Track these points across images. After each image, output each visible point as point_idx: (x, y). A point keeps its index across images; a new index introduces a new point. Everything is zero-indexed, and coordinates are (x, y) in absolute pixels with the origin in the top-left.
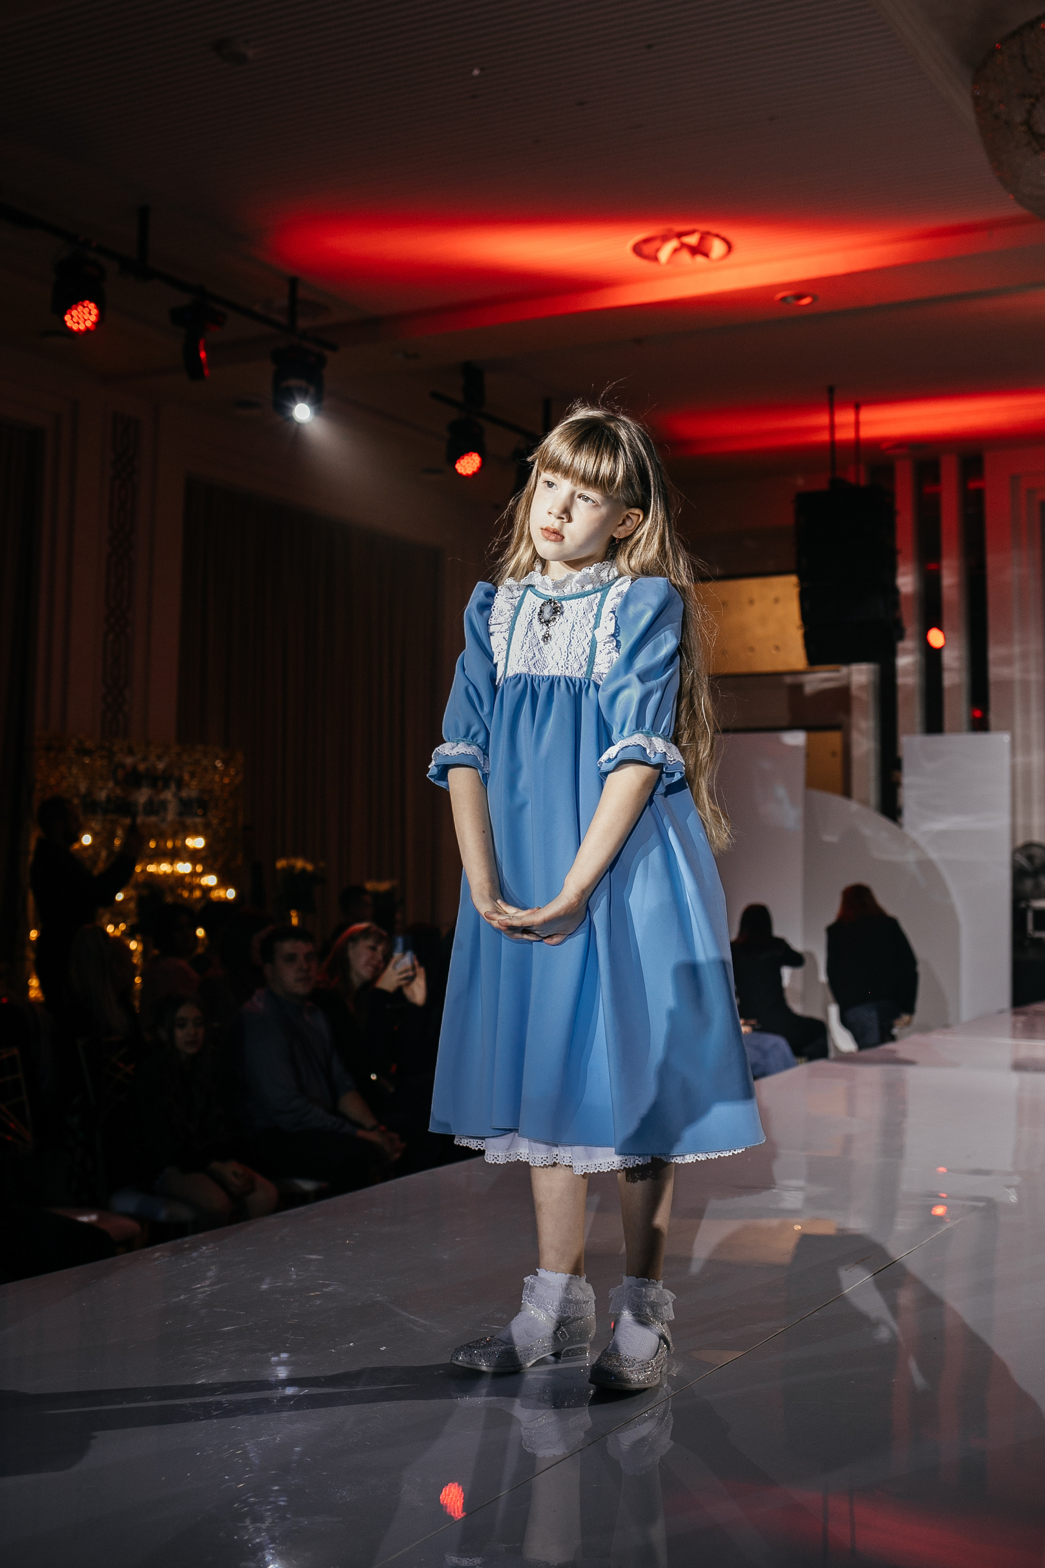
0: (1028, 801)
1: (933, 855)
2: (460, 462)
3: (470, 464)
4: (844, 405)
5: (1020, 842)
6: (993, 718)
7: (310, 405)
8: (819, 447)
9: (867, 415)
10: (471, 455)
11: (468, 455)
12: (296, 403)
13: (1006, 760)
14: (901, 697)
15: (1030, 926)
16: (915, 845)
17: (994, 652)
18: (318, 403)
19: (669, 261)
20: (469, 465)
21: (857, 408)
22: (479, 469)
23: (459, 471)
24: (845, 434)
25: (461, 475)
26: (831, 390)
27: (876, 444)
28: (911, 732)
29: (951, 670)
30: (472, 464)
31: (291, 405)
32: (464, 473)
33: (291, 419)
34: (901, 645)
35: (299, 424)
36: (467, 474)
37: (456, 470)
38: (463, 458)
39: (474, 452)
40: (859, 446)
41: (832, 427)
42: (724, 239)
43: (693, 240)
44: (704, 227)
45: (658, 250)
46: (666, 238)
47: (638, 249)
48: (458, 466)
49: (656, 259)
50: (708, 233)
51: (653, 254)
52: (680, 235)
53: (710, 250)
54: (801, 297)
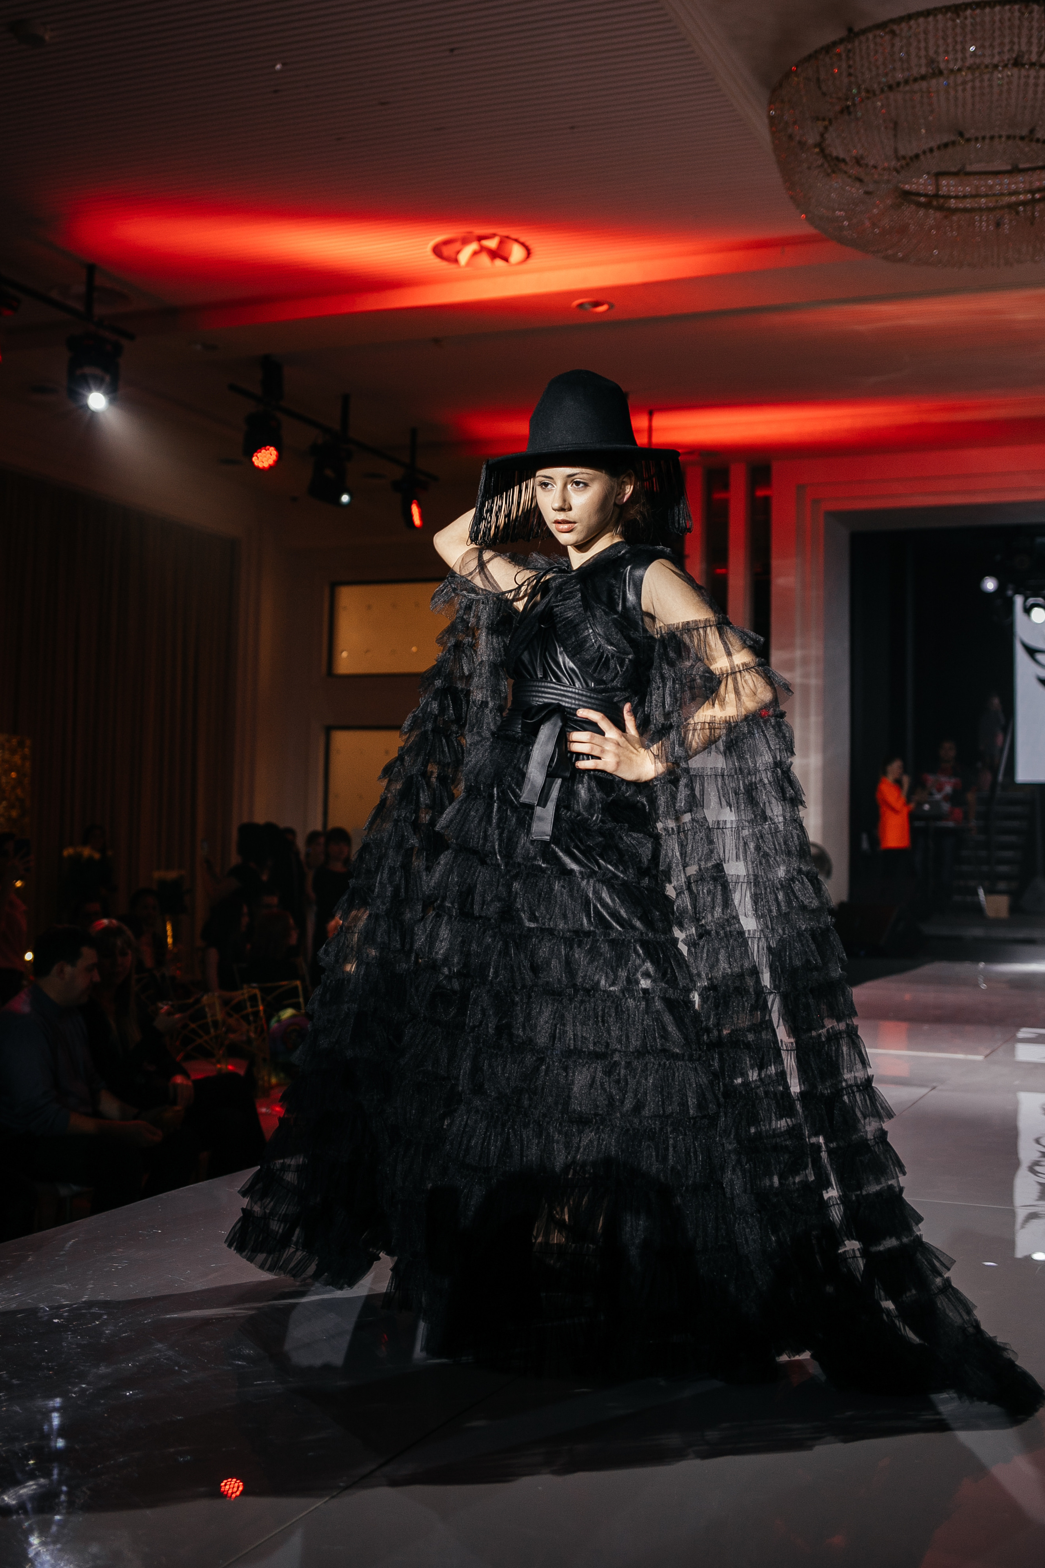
2: (257, 456)
3: (267, 458)
7: (105, 394)
9: (659, 421)
10: (268, 449)
11: (265, 449)
12: (89, 391)
17: (776, 656)
18: (113, 392)
19: (468, 264)
20: (265, 458)
21: (651, 413)
22: (276, 462)
23: (256, 464)
25: (258, 468)
30: (269, 457)
31: (85, 394)
32: (261, 467)
33: (87, 407)
36: (264, 467)
37: (253, 463)
38: (259, 451)
39: (271, 445)
42: (523, 244)
43: (492, 244)
44: (503, 231)
45: (458, 252)
46: (465, 241)
47: (437, 251)
48: (254, 459)
49: (456, 261)
50: (508, 237)
51: (453, 256)
52: (480, 238)
53: (510, 254)
54: (597, 304)
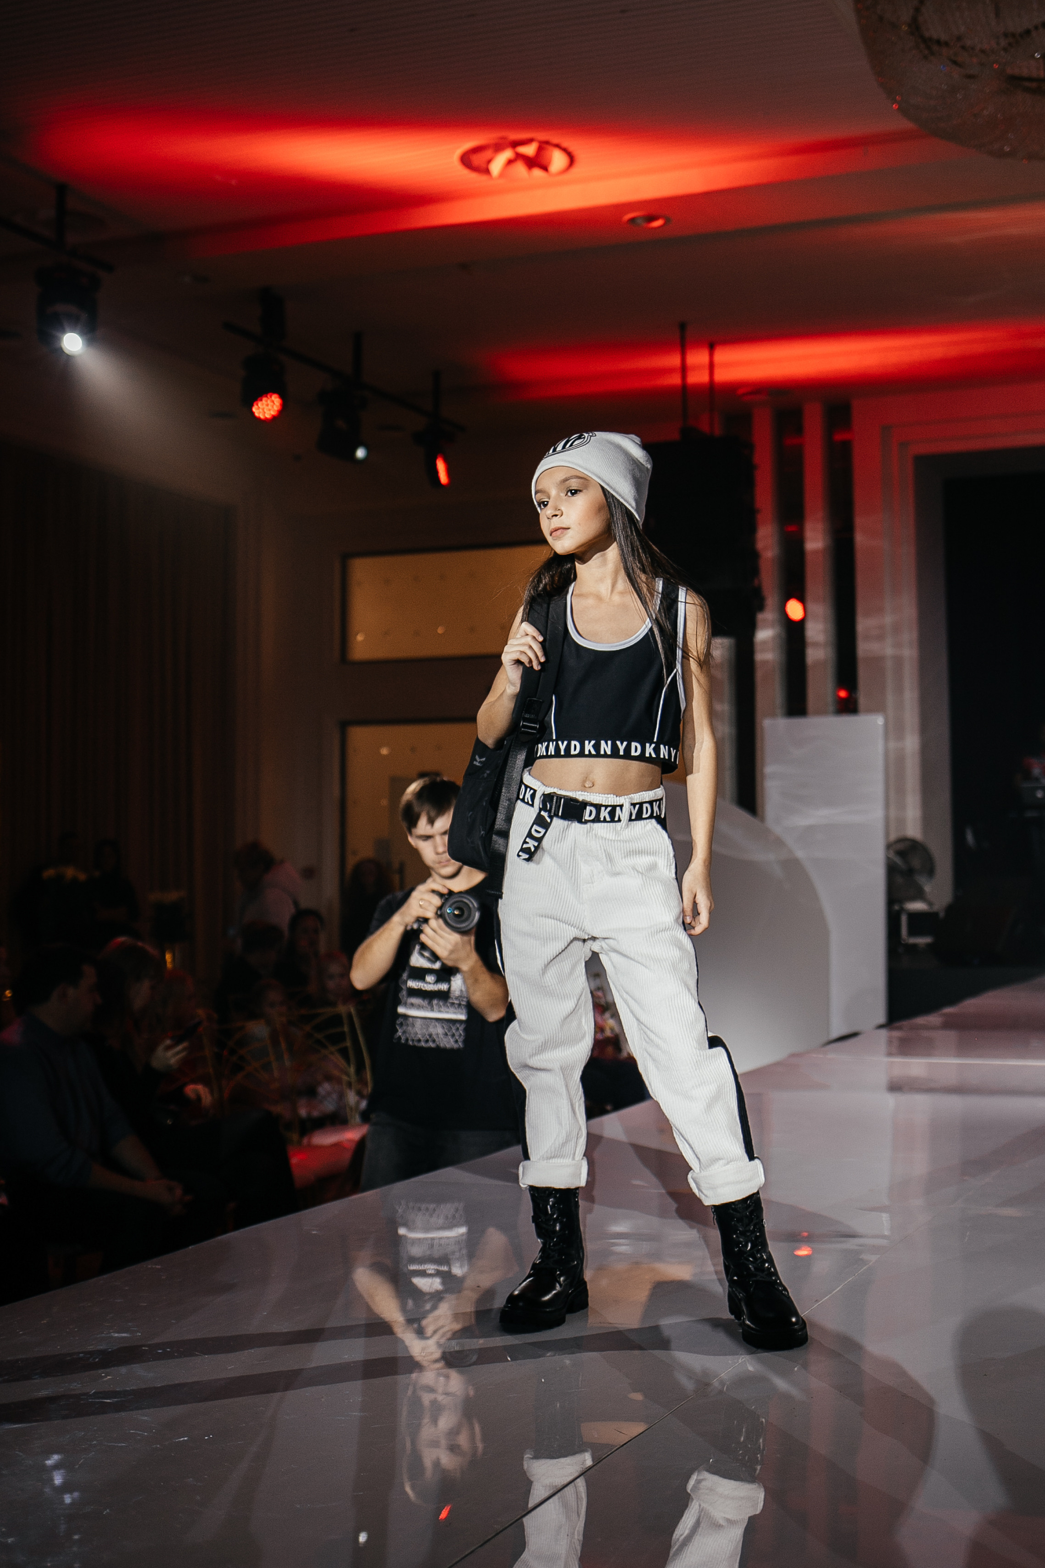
0: (901, 791)
1: (800, 854)
2: (257, 405)
3: (270, 407)
4: (698, 344)
5: (893, 837)
6: (862, 700)
7: (82, 334)
8: (669, 391)
9: (722, 356)
10: (271, 397)
11: (267, 397)
12: (64, 332)
13: (878, 748)
14: (759, 675)
15: (904, 931)
16: (779, 843)
17: (863, 624)
18: (90, 332)
19: (502, 174)
20: (268, 408)
21: (712, 348)
22: (280, 412)
23: (257, 414)
24: (698, 378)
25: (259, 418)
26: (683, 327)
27: (732, 389)
28: (773, 715)
29: (816, 645)
30: (273, 407)
31: (58, 334)
32: (262, 417)
33: (61, 350)
34: (760, 617)
35: (69, 357)
36: (266, 418)
37: (253, 413)
38: (261, 400)
39: (274, 393)
40: (712, 389)
41: (684, 369)
42: (565, 150)
43: (529, 150)
44: (542, 136)
45: (489, 161)
46: (498, 148)
47: (466, 160)
48: (254, 410)
49: (487, 171)
50: (547, 143)
51: (484, 166)
52: (515, 144)
53: (550, 162)
54: (651, 218)
